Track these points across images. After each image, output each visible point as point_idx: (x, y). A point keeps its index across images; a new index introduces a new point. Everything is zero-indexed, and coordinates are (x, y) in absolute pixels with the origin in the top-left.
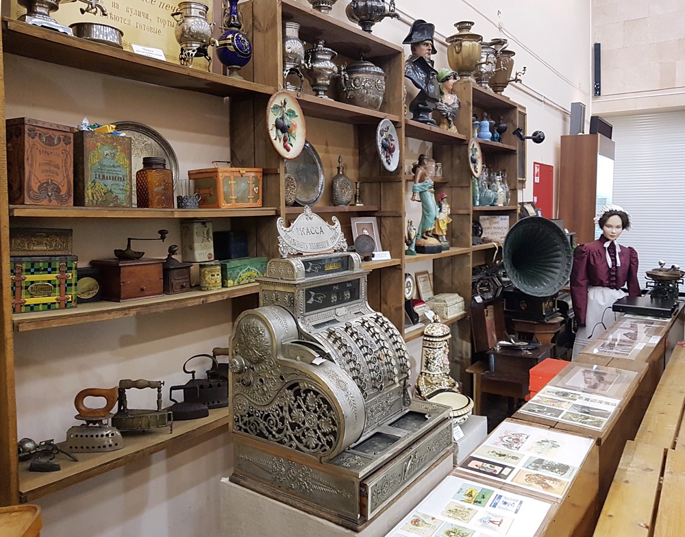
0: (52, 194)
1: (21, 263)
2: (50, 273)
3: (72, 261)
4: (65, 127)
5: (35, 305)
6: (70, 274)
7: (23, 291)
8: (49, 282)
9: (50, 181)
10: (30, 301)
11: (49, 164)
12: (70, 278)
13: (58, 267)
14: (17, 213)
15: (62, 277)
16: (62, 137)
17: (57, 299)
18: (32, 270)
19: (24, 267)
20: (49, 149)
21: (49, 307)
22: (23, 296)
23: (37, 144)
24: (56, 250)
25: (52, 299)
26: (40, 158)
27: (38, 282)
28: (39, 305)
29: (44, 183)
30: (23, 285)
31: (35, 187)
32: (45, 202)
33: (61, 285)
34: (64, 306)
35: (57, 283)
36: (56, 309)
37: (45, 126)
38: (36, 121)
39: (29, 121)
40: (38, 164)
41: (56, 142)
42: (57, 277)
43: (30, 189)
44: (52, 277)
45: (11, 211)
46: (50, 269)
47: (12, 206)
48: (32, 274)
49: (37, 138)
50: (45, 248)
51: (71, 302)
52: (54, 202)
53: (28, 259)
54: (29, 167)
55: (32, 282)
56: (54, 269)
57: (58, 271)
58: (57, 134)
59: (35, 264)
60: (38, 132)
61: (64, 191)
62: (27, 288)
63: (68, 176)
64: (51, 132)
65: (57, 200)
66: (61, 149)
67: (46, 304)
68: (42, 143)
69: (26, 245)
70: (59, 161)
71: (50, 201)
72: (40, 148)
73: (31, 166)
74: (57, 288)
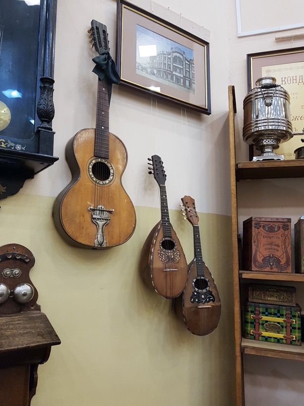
0: (273, 264)
1: (259, 307)
2: (279, 317)
3: (296, 311)
4: (283, 219)
5: (268, 337)
6: (294, 320)
7: (261, 326)
8: (279, 323)
9: (271, 255)
10: (265, 334)
11: (271, 244)
12: (294, 323)
13: (284, 314)
14: (244, 276)
15: (289, 321)
16: (281, 226)
17: (284, 337)
18: (267, 313)
19: (261, 310)
20: (271, 234)
21: (278, 341)
22: (261, 330)
23: (261, 232)
24: (284, 302)
25: (280, 336)
26: (263, 241)
27: (271, 322)
28: (271, 337)
29: (267, 257)
30: (261, 322)
31: (260, 259)
32: (268, 269)
33: (287, 327)
34: (290, 343)
35: (284, 325)
36: (283, 343)
37: (267, 220)
38: (260, 218)
39: (255, 218)
40: (262, 245)
41: (276, 229)
42: (284, 321)
43: (256, 261)
44: (281, 320)
45: (240, 275)
46: (278, 314)
47: (241, 272)
48: (267, 316)
49: (261, 229)
50: (276, 299)
51: (295, 341)
52: (275, 270)
53: (264, 305)
54: (255, 247)
55: (267, 322)
56: (282, 315)
57: (285, 317)
58: (277, 224)
59: (268, 309)
60: (262, 225)
61: (283, 261)
62: (263, 324)
63: (286, 252)
64: (272, 224)
65: (277, 268)
66: (280, 234)
67: (276, 338)
68: (265, 231)
69: (263, 296)
70: (279, 242)
71: (272, 268)
72: (263, 234)
73: (257, 246)
74: (284, 329)
